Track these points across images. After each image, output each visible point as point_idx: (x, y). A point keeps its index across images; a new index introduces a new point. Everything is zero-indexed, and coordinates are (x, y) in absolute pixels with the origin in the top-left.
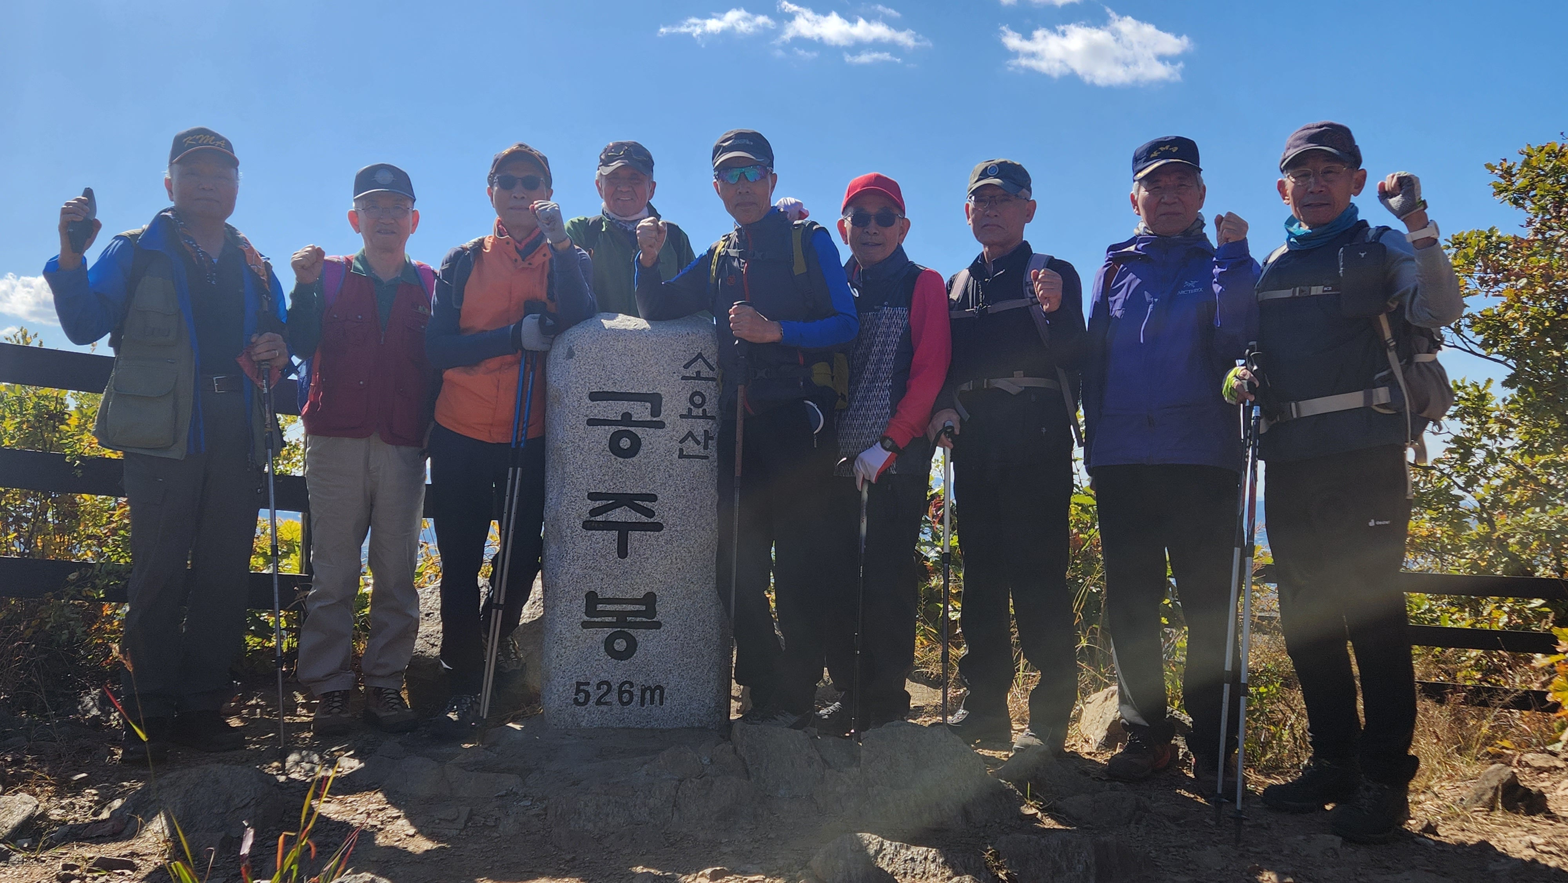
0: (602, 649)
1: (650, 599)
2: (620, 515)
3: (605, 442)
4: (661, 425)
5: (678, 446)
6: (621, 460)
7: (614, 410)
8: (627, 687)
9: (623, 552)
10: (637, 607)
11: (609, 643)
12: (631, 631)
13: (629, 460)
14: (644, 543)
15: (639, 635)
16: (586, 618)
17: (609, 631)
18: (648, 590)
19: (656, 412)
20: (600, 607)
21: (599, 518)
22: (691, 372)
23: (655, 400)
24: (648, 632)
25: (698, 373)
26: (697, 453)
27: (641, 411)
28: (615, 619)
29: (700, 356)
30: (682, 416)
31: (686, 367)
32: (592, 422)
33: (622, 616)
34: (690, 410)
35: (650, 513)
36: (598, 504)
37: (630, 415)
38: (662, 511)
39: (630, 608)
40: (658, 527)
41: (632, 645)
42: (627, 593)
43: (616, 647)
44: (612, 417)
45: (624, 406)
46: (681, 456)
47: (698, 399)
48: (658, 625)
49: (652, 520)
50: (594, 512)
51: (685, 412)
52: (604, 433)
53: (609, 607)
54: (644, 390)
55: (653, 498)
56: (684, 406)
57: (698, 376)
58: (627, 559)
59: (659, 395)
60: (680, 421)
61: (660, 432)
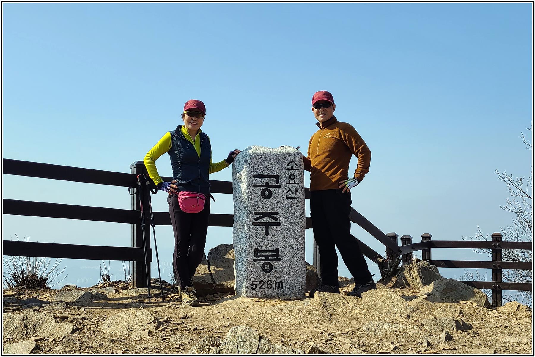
0: (261, 269)
1: (277, 250)
2: (266, 220)
3: (260, 193)
4: (279, 187)
5: (285, 194)
6: (266, 200)
7: (263, 181)
8: (270, 282)
9: (267, 233)
10: (273, 253)
11: (263, 266)
12: (271, 262)
13: (268, 199)
14: (274, 230)
15: (274, 263)
16: (254, 258)
18: (276, 247)
19: (277, 182)
20: (259, 254)
21: (258, 221)
22: (290, 167)
23: (277, 178)
24: (277, 262)
25: (292, 167)
26: (292, 197)
27: (272, 182)
28: (265, 258)
29: (293, 161)
31: (288, 165)
32: (255, 186)
33: (267, 256)
35: (276, 219)
36: (257, 216)
37: (268, 183)
38: (281, 218)
39: (270, 254)
40: (279, 224)
41: (271, 267)
42: (269, 248)
43: (266, 268)
44: (261, 184)
45: (265, 180)
46: (287, 198)
47: (292, 177)
49: (277, 222)
50: (256, 219)
51: (288, 182)
52: (259, 190)
53: (263, 254)
54: (273, 174)
55: (277, 213)
56: (287, 180)
57: (292, 169)
58: (269, 236)
59: (278, 175)
60: (286, 185)
61: (279, 189)
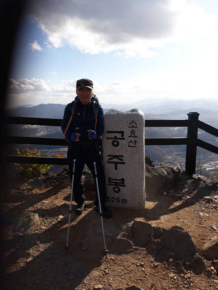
0: (112, 190)
1: (123, 180)
2: (115, 160)
3: (111, 143)
4: (124, 139)
5: (128, 144)
6: (115, 147)
7: (113, 135)
8: (118, 199)
9: (116, 169)
10: (120, 181)
12: (119, 187)
13: (117, 147)
14: (121, 167)
15: (121, 188)
16: (108, 183)
17: (114, 186)
18: (122, 178)
19: (123, 136)
20: (112, 181)
21: (110, 161)
22: (131, 125)
23: (122, 133)
24: (123, 187)
25: (133, 126)
26: (133, 146)
27: (119, 136)
28: (115, 184)
29: (133, 121)
30: (129, 137)
31: (130, 124)
32: (108, 138)
33: (117, 183)
34: (131, 135)
35: (122, 160)
36: (110, 157)
37: (117, 137)
38: (125, 159)
39: (118, 181)
40: (124, 163)
41: (119, 190)
42: (117, 178)
43: (115, 190)
44: (112, 137)
45: (115, 135)
46: (129, 146)
47: (133, 132)
48: (125, 186)
49: (122, 162)
50: (109, 159)
51: (130, 136)
52: (111, 141)
53: (114, 181)
54: (119, 130)
55: (123, 156)
56: (129, 134)
57: (133, 127)
58: (117, 170)
59: (123, 131)
60: (128, 138)
61: (123, 141)
